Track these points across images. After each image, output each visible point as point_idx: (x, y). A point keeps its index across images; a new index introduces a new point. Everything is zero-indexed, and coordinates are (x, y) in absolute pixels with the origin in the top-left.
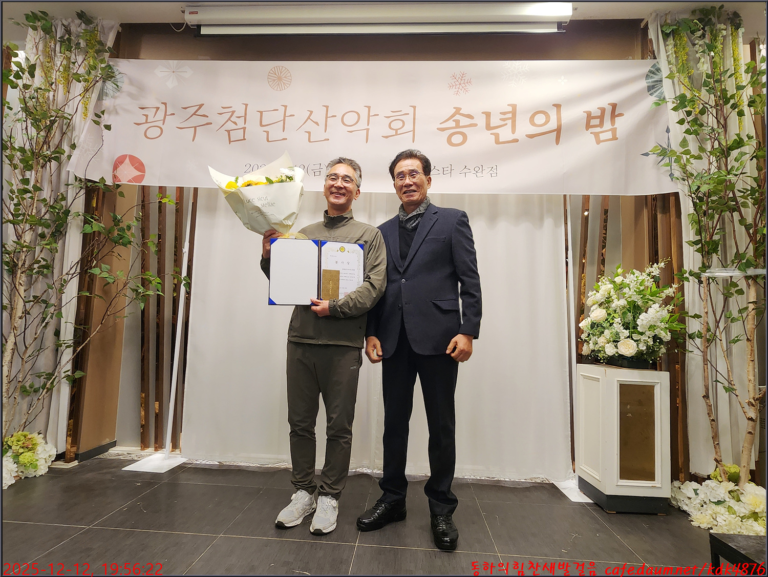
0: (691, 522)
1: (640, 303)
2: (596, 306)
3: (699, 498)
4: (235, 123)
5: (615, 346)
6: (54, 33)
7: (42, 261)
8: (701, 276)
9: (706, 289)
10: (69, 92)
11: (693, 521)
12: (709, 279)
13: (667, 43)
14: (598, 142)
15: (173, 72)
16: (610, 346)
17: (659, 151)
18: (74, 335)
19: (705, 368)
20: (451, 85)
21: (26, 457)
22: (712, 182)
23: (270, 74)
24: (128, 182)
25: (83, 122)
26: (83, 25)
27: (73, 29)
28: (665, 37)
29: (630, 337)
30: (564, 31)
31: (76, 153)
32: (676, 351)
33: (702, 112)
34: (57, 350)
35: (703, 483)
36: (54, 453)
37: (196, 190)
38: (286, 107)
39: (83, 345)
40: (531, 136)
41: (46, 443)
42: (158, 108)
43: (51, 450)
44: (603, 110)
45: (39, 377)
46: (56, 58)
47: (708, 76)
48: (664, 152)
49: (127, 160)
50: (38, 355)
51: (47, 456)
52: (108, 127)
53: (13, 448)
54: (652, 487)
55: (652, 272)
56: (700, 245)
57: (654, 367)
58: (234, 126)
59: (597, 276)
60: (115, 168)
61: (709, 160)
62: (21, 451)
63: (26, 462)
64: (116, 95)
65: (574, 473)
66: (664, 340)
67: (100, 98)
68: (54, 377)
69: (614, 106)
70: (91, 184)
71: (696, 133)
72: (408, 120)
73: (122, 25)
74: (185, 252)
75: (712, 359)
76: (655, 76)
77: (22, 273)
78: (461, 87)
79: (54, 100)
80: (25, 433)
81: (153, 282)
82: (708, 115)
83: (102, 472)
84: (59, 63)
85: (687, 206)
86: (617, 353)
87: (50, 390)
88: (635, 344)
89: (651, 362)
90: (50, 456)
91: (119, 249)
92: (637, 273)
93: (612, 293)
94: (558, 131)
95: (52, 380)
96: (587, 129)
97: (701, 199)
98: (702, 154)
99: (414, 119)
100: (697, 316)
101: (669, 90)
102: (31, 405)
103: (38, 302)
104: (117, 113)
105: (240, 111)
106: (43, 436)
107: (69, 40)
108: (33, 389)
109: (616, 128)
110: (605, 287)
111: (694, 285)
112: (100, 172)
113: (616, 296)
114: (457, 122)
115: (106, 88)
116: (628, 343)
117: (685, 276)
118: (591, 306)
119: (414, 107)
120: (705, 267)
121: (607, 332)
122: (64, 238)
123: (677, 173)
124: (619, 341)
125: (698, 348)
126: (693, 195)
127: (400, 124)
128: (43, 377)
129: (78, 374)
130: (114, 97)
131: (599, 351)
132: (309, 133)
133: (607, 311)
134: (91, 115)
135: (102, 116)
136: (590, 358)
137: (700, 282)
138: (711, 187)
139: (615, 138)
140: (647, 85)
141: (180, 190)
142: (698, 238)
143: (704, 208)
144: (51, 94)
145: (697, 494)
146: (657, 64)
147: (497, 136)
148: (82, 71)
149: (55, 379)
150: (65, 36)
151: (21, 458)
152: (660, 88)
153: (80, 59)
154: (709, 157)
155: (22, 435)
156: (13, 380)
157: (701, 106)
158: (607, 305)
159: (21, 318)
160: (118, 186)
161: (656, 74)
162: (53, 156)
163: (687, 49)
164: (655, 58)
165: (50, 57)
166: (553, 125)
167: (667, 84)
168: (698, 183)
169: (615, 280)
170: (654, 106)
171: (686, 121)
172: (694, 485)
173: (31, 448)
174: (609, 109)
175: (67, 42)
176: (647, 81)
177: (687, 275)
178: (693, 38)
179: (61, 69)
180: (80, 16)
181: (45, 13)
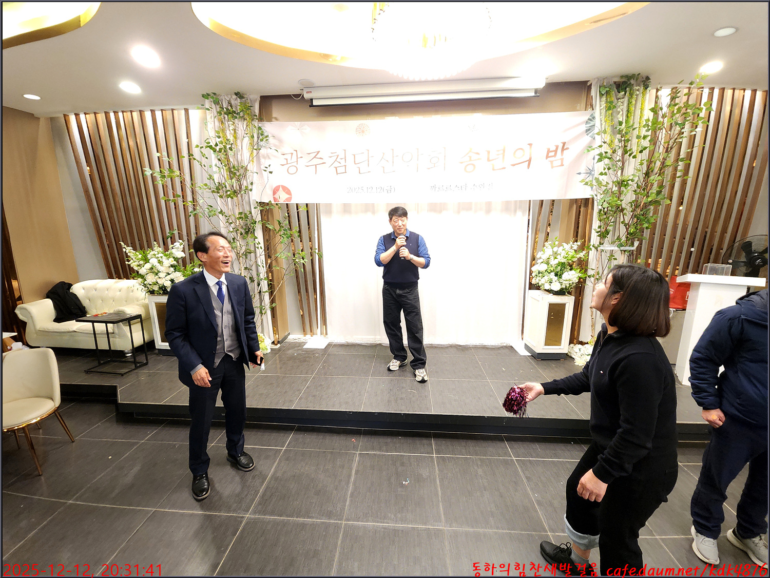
5: (550, 285)
8: (598, 248)
9: (600, 255)
11: (576, 361)
12: (602, 250)
13: (602, 100)
14: (552, 167)
15: (298, 129)
16: (547, 284)
23: (357, 129)
24: (282, 202)
26: (238, 99)
28: (601, 95)
30: (539, 94)
32: (580, 286)
37: (317, 204)
38: (368, 150)
39: (275, 292)
40: (513, 165)
42: (292, 154)
44: (557, 147)
49: (281, 188)
52: (271, 173)
54: (559, 349)
55: (573, 247)
56: (600, 233)
57: (568, 294)
58: (339, 165)
60: (275, 193)
66: (575, 282)
68: (264, 307)
69: (564, 144)
70: (262, 204)
72: (442, 157)
73: (261, 98)
74: (316, 236)
76: (591, 122)
85: (598, 206)
86: (551, 288)
88: (560, 285)
89: (566, 292)
90: (269, 343)
92: (566, 245)
94: (530, 160)
96: (546, 159)
99: (445, 156)
104: (269, 158)
105: (342, 155)
109: (564, 158)
110: (548, 251)
112: (267, 197)
113: (553, 258)
114: (470, 157)
118: (539, 260)
119: (445, 148)
120: (601, 244)
121: (546, 277)
124: (552, 283)
127: (437, 159)
129: (274, 305)
130: (265, 148)
131: (541, 285)
132: (383, 167)
133: (547, 265)
136: (535, 287)
137: (597, 251)
139: (562, 165)
140: (585, 128)
142: (600, 229)
145: (580, 350)
146: (593, 114)
147: (493, 165)
152: (592, 131)
160: (277, 204)
164: (593, 110)
166: (526, 158)
169: (554, 248)
172: (580, 346)
174: (561, 146)
176: (586, 126)
177: (591, 247)
180: (236, 94)
181: (215, 94)
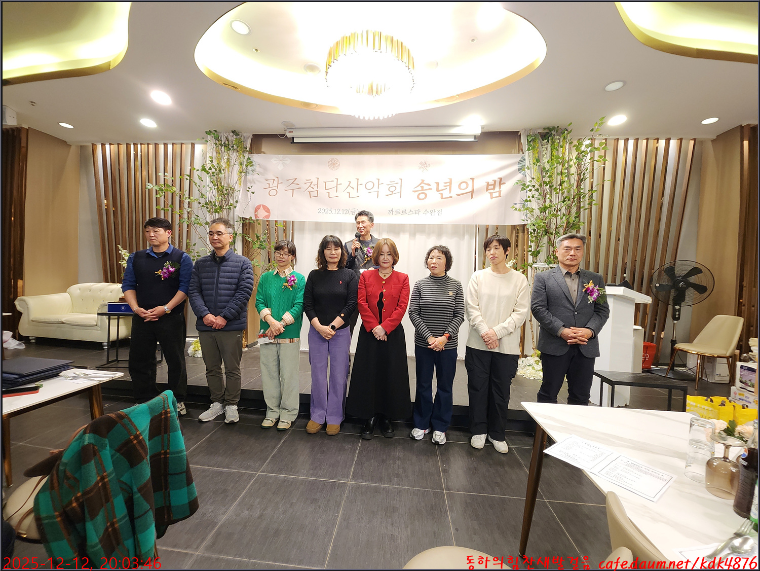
3: (524, 364)
4: (313, 188)
6: (221, 141)
8: (532, 266)
14: (492, 197)
15: (281, 161)
20: (420, 168)
23: (329, 162)
26: (234, 136)
27: (230, 138)
28: (529, 143)
30: (477, 139)
31: (238, 205)
37: (293, 222)
38: (337, 179)
40: (459, 195)
42: (274, 180)
44: (495, 181)
46: (222, 154)
52: (253, 193)
58: (312, 190)
64: (253, 173)
69: (501, 179)
70: (245, 219)
72: (398, 186)
73: (253, 135)
76: (522, 163)
78: (425, 169)
94: (472, 192)
96: (487, 191)
99: (401, 186)
104: (254, 183)
105: (315, 182)
107: (228, 145)
109: (501, 191)
112: (249, 214)
114: (422, 187)
115: (248, 170)
119: (401, 179)
120: (534, 262)
127: (394, 188)
132: (349, 193)
139: (500, 196)
140: (518, 168)
141: (285, 222)
146: (524, 157)
147: (442, 195)
150: (226, 142)
152: (524, 170)
153: (235, 155)
160: (258, 220)
163: (539, 150)
164: (523, 153)
165: (220, 154)
166: (470, 189)
174: (498, 181)
176: (518, 165)
180: (233, 132)
181: (216, 131)
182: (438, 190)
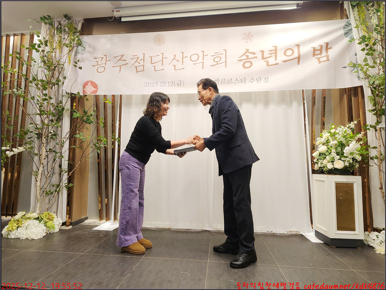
0: (376, 252)
1: (344, 142)
2: (321, 145)
3: (379, 239)
4: (139, 63)
5: (332, 164)
6: (54, 25)
7: (52, 132)
8: (376, 127)
9: (379, 134)
10: (62, 53)
11: (376, 251)
12: (380, 129)
13: (354, 10)
14: (320, 62)
15: (109, 40)
16: (330, 164)
17: (352, 65)
18: (68, 166)
19: (380, 174)
20: (244, 38)
21: (50, 223)
22: (381, 79)
23: (155, 38)
24: (90, 93)
25: (69, 66)
26: (67, 20)
27: (62, 23)
28: (353, 7)
29: (340, 159)
30: (300, 8)
31: (66, 81)
32: (364, 166)
33: (374, 44)
34: (60, 174)
35: (381, 232)
36: (61, 222)
37: (121, 96)
38: (163, 54)
39: (73, 171)
40: (285, 61)
41: (58, 217)
42: (102, 58)
43: (60, 221)
44: (321, 46)
45: (53, 186)
46: (55, 37)
47: (377, 26)
48: (354, 66)
49: (89, 83)
50: (52, 177)
51: (58, 223)
52: (80, 68)
53: (44, 219)
54: (354, 234)
55: (351, 126)
56: (376, 111)
57: (353, 174)
59: (321, 130)
60: (84, 87)
61: (379, 68)
62: (47, 220)
63: (50, 226)
64: (83, 53)
65: (312, 228)
66: (358, 160)
67: (76, 55)
68: (60, 186)
69: (327, 44)
70: (74, 95)
71: (372, 55)
72: (223, 57)
73: (84, 20)
74: (117, 126)
75: (383, 169)
76: (348, 27)
77: (44, 138)
78: (248, 39)
79: (55, 57)
80: (48, 212)
81: (103, 141)
82: (377, 45)
83: (83, 231)
84: (56, 39)
85: (368, 92)
86: (334, 167)
87: (58, 192)
88: (343, 162)
89: (351, 171)
90: (60, 223)
91: (87, 125)
92: (342, 127)
93: (330, 138)
94: (299, 58)
95: (59, 188)
96: (314, 56)
97: (375, 88)
98: (375, 65)
99: (226, 56)
100: (375, 148)
101: (356, 34)
102: (50, 200)
103: (51, 152)
104: (84, 61)
105: (141, 57)
106: (56, 214)
107: (61, 28)
108: (50, 192)
109: (329, 55)
110: (326, 135)
111: (372, 132)
112: (77, 90)
113: (332, 139)
114: (247, 56)
115: (78, 50)
116: (339, 162)
117: (367, 127)
118: (319, 145)
119: (226, 50)
120: (378, 122)
121: (327, 157)
122: (62, 121)
123: (362, 75)
124: (334, 162)
125: (376, 164)
126: (371, 87)
128: (55, 186)
129: (71, 185)
130: (82, 54)
131: (324, 167)
132: (175, 66)
133: (327, 147)
134: (72, 63)
135: (78, 62)
136: (319, 171)
137: (376, 130)
138: (381, 81)
139: (328, 60)
140: (344, 32)
141: (114, 96)
142: (374, 108)
143: (377, 92)
144: (54, 54)
145: (378, 237)
146: (349, 21)
147: (267, 62)
148: (67, 42)
149: (60, 187)
150: (59, 26)
151: (47, 224)
152: (351, 34)
153: (66, 37)
154: (379, 66)
155: (47, 213)
156: (42, 188)
157: (373, 41)
158: (327, 144)
159: (44, 159)
160: (86, 96)
161: (349, 27)
162: (56, 83)
163: (365, 13)
164: (348, 18)
165: (53, 36)
166: (296, 55)
167: (355, 31)
168: (373, 80)
169: (331, 131)
170: (349, 42)
171: (366, 49)
172: (376, 233)
173: (51, 219)
174: (325, 46)
175: (60, 29)
176: (344, 30)
177: (369, 127)
178: (367, 7)
179: (58, 42)
180: (66, 16)
181: (49, 16)
182: (263, 58)
